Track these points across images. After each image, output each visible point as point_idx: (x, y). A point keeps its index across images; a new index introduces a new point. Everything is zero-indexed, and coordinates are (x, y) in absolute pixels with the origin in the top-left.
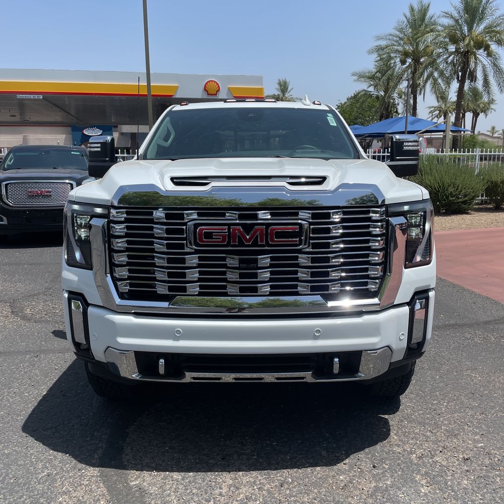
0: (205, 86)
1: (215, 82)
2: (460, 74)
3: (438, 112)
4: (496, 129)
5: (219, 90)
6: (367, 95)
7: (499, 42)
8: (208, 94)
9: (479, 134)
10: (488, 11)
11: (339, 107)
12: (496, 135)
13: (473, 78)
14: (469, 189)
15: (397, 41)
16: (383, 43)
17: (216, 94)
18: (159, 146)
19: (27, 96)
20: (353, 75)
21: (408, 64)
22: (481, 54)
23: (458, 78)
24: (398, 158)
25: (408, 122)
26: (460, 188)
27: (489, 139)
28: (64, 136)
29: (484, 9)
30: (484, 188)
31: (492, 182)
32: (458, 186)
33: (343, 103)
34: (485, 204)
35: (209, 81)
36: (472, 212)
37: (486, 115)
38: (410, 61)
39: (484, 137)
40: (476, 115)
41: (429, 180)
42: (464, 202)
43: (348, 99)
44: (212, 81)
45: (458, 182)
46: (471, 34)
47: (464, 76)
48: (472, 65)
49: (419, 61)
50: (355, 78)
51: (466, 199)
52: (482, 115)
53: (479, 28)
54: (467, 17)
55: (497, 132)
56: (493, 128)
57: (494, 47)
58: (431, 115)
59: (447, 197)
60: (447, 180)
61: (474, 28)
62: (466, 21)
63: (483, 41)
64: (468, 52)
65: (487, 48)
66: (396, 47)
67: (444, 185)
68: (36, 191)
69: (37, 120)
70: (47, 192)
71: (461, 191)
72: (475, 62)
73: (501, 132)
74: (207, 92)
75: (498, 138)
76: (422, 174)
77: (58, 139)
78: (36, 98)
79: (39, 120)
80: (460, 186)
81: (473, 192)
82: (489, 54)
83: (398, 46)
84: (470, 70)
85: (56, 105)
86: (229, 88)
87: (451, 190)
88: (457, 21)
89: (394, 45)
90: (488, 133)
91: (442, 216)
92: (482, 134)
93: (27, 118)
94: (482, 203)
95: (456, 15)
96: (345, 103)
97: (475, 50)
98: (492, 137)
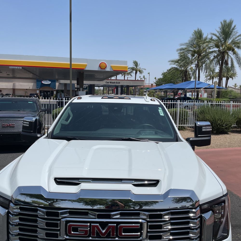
0: (100, 65)
1: (104, 63)
2: (220, 62)
3: (210, 77)
4: (237, 85)
5: (106, 67)
6: (176, 69)
7: (238, 47)
8: (101, 69)
9: (229, 87)
10: (233, 33)
11: (163, 74)
12: (236, 88)
13: (227, 63)
14: (228, 122)
15: (190, 46)
16: (184, 47)
17: (105, 69)
18: (62, 125)
19: (14, 67)
20: (169, 62)
21: (195, 56)
22: (230, 53)
23: (219, 64)
24: (199, 136)
25: (196, 84)
26: (223, 121)
27: (234, 90)
28: (32, 84)
29: (231, 32)
30: (235, 121)
31: (239, 118)
32: (223, 120)
33: (165, 72)
34: (235, 128)
35: (102, 63)
36: (230, 133)
37: (233, 79)
38: (197, 55)
39: (231, 89)
40: (227, 79)
41: (208, 117)
42: (226, 128)
43: (167, 70)
44: (103, 63)
45: (222, 118)
46: (226, 44)
47: (222, 63)
48: (226, 58)
49: (201, 55)
50: (170, 63)
51: (227, 127)
52: (230, 79)
53: (229, 41)
54: (223, 36)
55: (237, 86)
56: (236, 84)
57: (236, 49)
58: (206, 78)
59: (217, 126)
60: (217, 118)
61: (227, 41)
62: (223, 38)
63: (231, 47)
64: (224, 52)
65: (233, 50)
66: (190, 49)
67: (215, 120)
68: (7, 124)
69: (19, 77)
70: (12, 125)
71: (224, 123)
72: (227, 57)
73: (239, 86)
74: (101, 67)
75: (238, 89)
76: (204, 114)
77: (30, 85)
78: (19, 68)
79: (21, 77)
80: (224, 121)
81: (230, 123)
82: (235, 53)
83: (191, 48)
84: (225, 60)
85: (29, 71)
86: (111, 66)
87: (219, 122)
88: (218, 37)
89: (189, 48)
90: (233, 87)
91: (214, 135)
92: (230, 87)
93: (15, 76)
94: (234, 127)
95: (218, 35)
96: (166, 72)
97: (227, 51)
98: (235, 89)
